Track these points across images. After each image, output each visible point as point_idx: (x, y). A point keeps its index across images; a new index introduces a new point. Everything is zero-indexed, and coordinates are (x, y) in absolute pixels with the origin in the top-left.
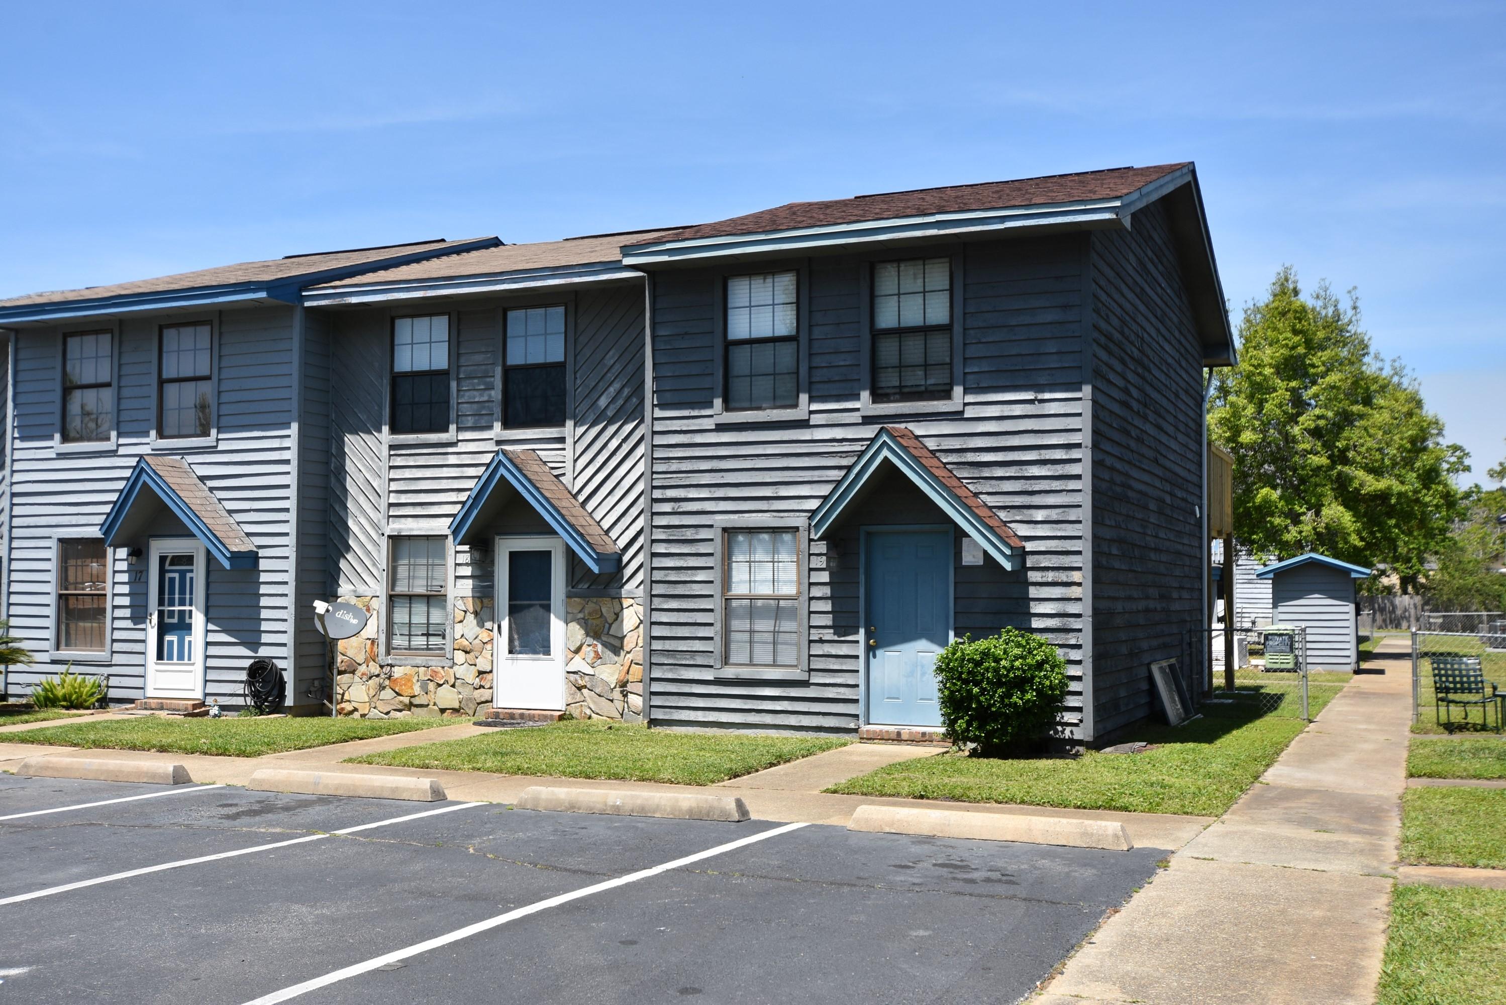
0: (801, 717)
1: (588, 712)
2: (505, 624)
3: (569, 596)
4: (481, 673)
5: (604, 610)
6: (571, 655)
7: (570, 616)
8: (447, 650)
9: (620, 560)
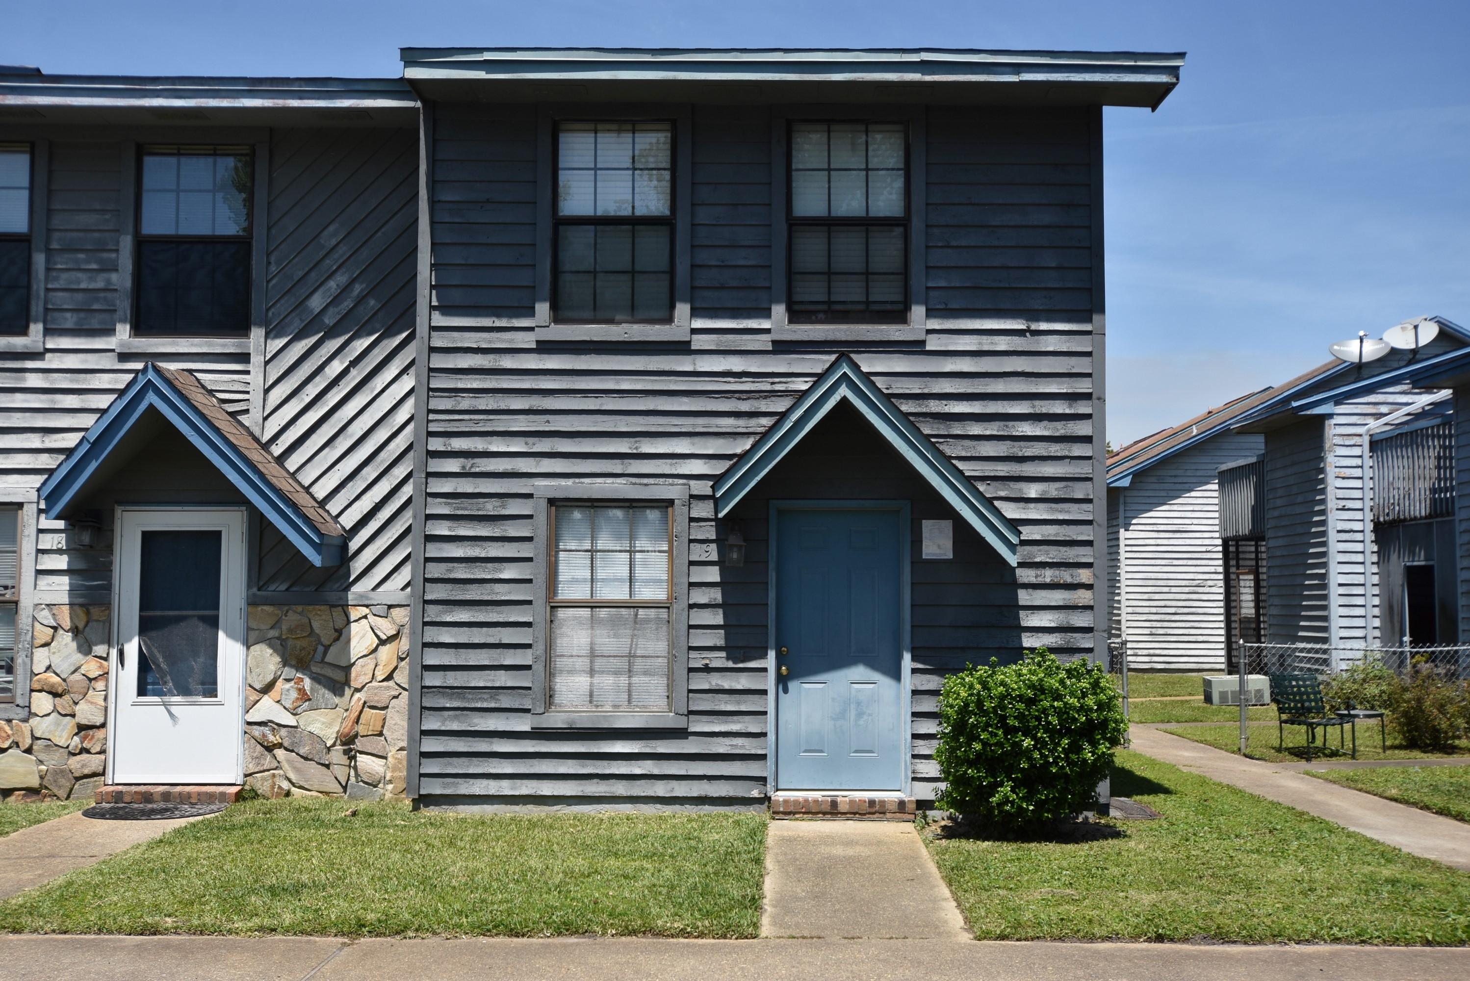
0: (674, 783)
1: (285, 785)
2: (132, 649)
3: (252, 602)
4: (82, 728)
5: (316, 625)
6: (254, 696)
7: (253, 635)
8: (19, 692)
9: (345, 547)
